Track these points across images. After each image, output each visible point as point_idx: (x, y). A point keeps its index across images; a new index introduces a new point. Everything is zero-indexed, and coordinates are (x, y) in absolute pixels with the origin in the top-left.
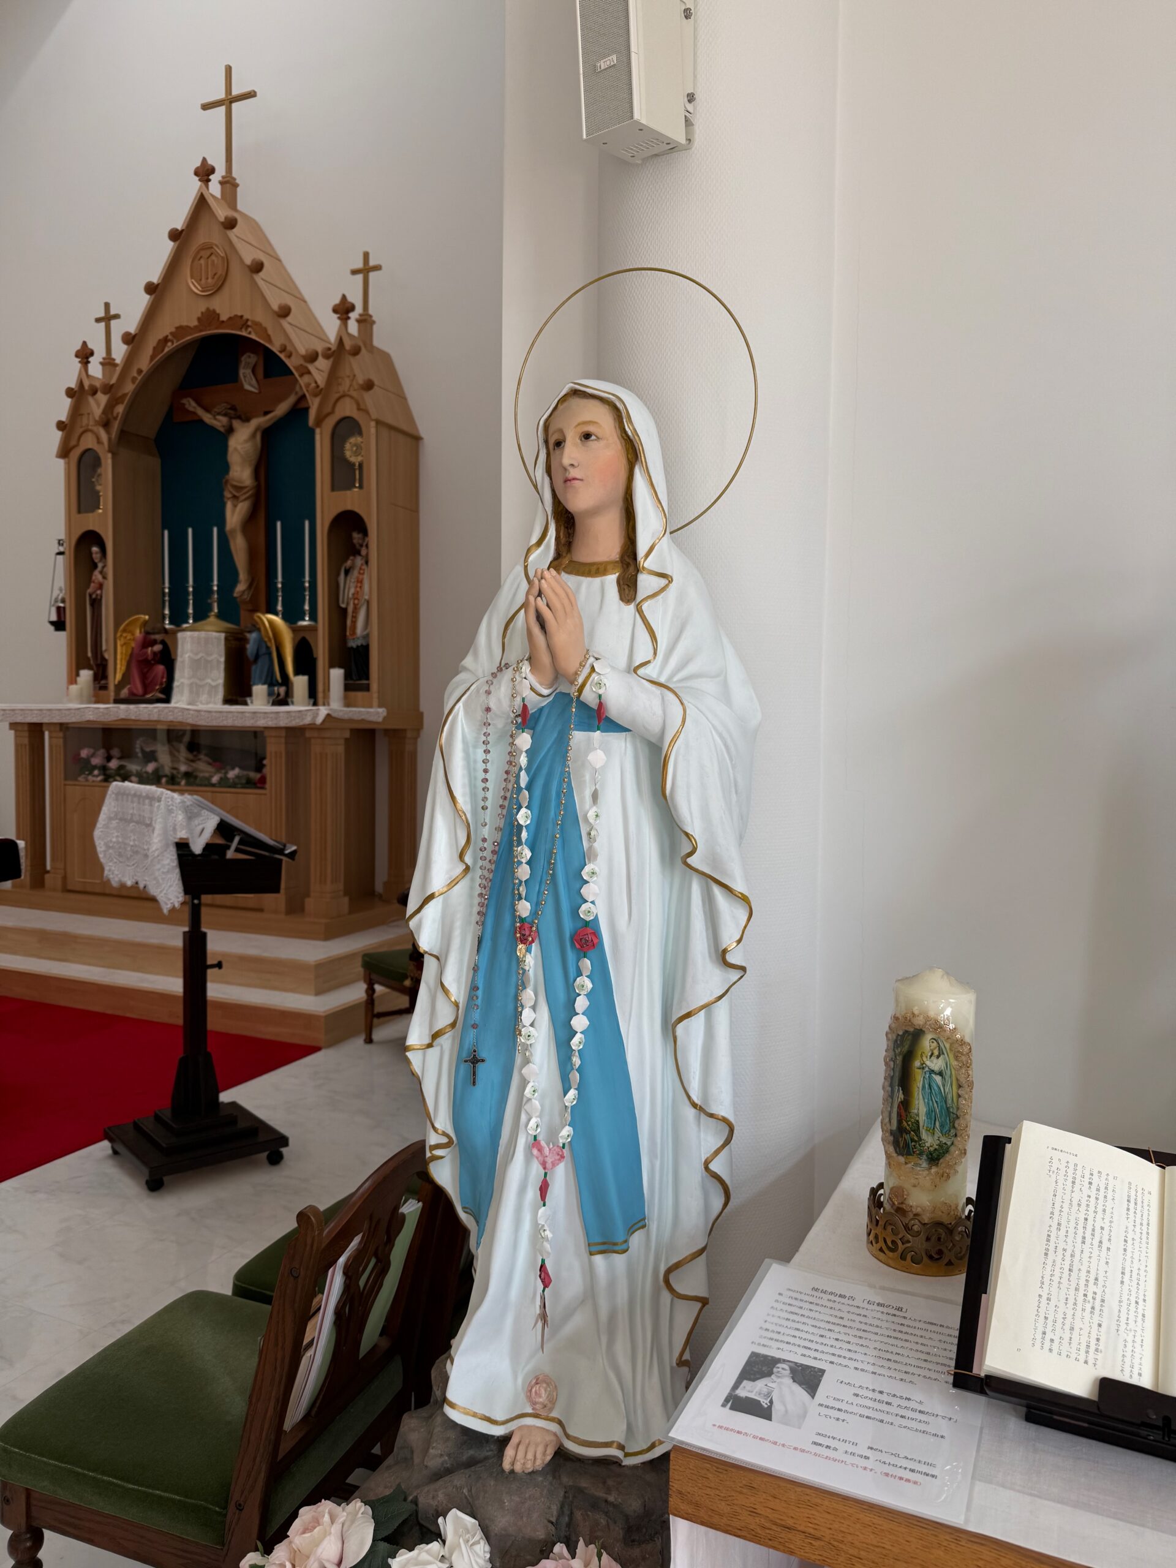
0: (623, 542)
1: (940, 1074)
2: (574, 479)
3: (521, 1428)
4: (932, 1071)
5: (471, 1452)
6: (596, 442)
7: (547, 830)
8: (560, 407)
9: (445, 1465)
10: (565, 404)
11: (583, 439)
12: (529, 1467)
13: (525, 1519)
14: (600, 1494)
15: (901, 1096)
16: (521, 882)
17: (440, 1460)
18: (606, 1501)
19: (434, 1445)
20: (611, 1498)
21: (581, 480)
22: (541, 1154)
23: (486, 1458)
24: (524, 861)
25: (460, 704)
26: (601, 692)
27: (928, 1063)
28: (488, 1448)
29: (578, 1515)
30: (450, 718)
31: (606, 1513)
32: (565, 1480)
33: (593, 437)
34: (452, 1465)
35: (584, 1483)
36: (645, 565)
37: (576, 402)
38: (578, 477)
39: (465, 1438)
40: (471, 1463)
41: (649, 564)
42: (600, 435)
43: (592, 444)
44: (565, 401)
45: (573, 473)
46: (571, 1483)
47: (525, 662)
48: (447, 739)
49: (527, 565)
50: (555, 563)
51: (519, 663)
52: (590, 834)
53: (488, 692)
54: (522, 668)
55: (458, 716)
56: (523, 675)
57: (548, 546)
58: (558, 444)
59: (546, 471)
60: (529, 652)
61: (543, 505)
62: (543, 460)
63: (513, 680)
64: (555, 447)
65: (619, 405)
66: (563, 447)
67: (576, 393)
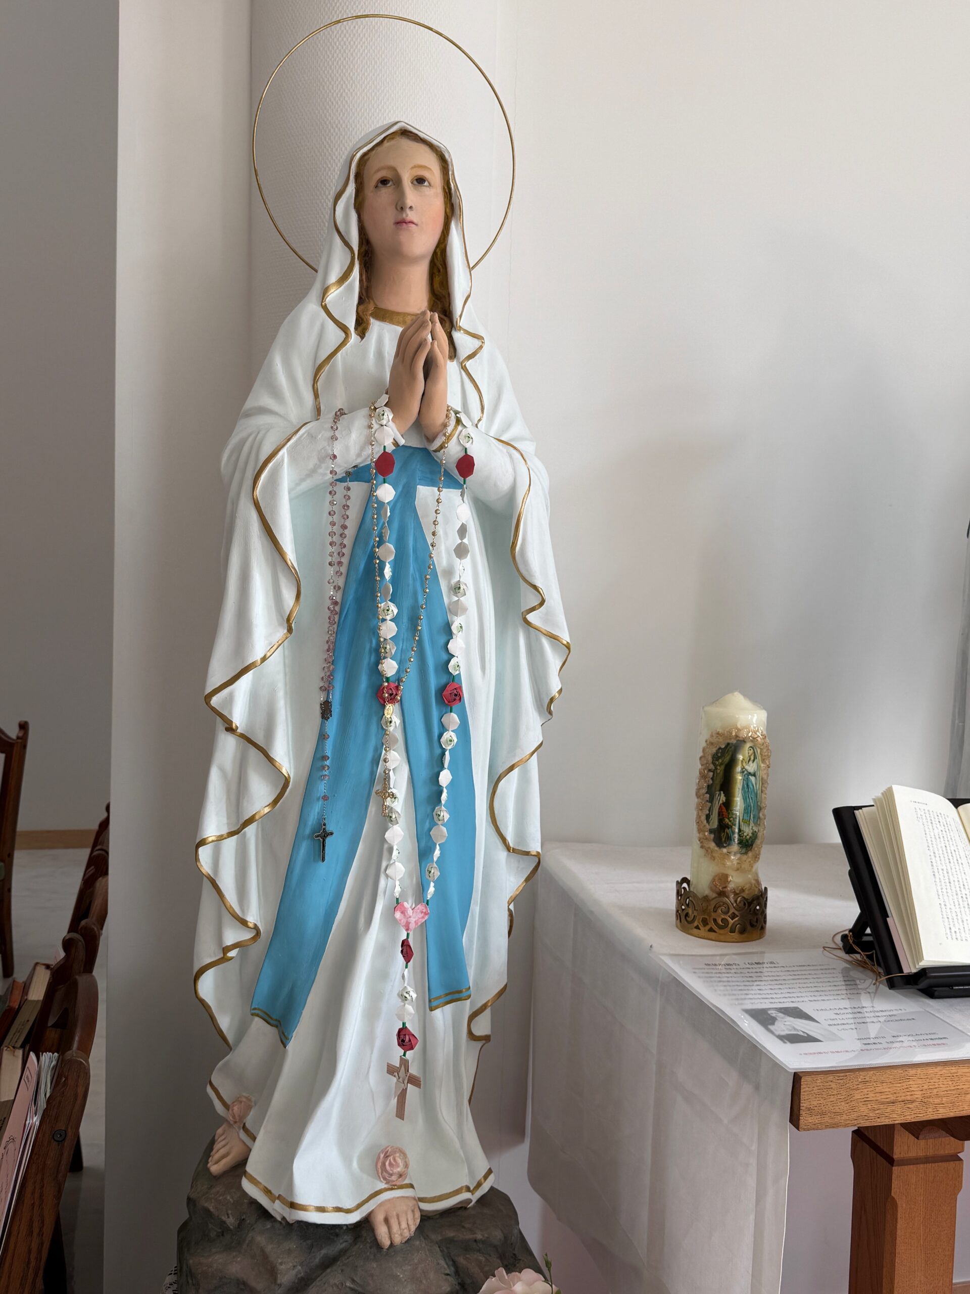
0: (428, 296)
1: (754, 775)
2: (412, 223)
3: (381, 1205)
4: (750, 774)
5: (324, 1252)
6: (428, 189)
7: (408, 586)
8: (386, 144)
9: (299, 1276)
10: (392, 142)
11: (415, 182)
12: (407, 1235)
14: (468, 1236)
15: (723, 798)
16: (385, 639)
17: (294, 1272)
18: (476, 1241)
19: (280, 1261)
20: (479, 1236)
21: (416, 225)
22: (405, 915)
23: (343, 1252)
24: (388, 618)
25: (284, 451)
26: (467, 445)
27: (747, 767)
28: (341, 1241)
29: (461, 1260)
30: (270, 465)
31: (479, 1251)
32: (433, 1237)
33: (426, 183)
34: (306, 1272)
35: (451, 1234)
36: (460, 325)
37: (405, 143)
38: (415, 221)
39: (309, 1242)
40: (328, 1263)
41: (463, 323)
42: (432, 183)
43: (425, 189)
44: (393, 139)
45: (410, 215)
46: (440, 1238)
47: (386, 409)
48: (264, 487)
49: (326, 305)
50: (361, 307)
51: (375, 409)
52: (460, 588)
53: (334, 438)
54: (383, 415)
55: (283, 460)
56: (384, 422)
57: (350, 287)
58: (384, 182)
59: (355, 208)
60: (385, 398)
61: (347, 244)
62: (351, 195)
63: (370, 427)
64: (380, 185)
65: (447, 156)
66: (393, 186)
67: (406, 133)
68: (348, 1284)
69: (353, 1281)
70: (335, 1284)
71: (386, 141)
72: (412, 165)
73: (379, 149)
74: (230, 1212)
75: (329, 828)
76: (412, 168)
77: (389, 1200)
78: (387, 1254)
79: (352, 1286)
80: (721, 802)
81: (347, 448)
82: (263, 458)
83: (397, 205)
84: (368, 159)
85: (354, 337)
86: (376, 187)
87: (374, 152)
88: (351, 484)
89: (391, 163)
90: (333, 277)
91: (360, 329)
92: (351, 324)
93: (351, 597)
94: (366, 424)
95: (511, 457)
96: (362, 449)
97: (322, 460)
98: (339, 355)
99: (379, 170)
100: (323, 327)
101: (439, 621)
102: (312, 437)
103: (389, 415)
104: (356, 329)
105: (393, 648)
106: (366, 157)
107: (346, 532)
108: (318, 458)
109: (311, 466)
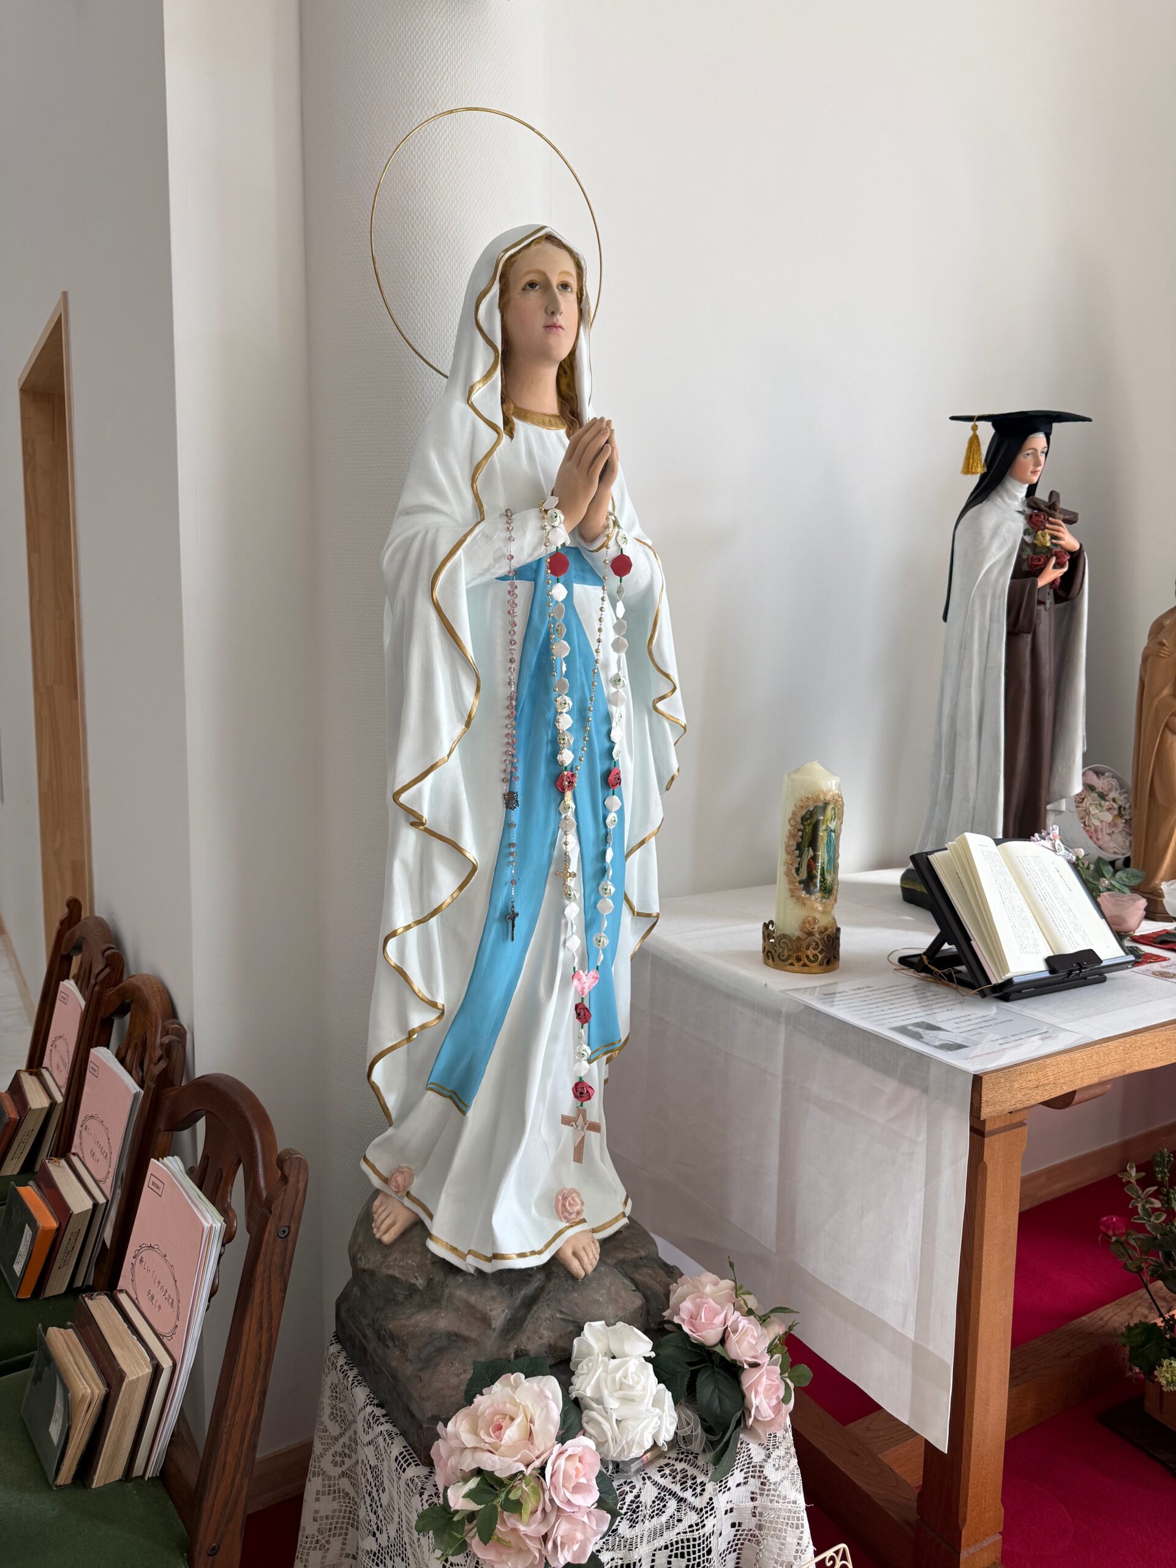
0: (557, 397)
1: (834, 832)
2: (561, 327)
3: (567, 1241)
4: (831, 831)
5: (523, 1293)
6: (569, 294)
7: (576, 679)
8: (533, 248)
9: (508, 1318)
10: (538, 246)
11: (560, 288)
12: (595, 1263)
13: (620, 1300)
14: (635, 1255)
15: (811, 853)
16: (563, 731)
17: (503, 1316)
18: (641, 1258)
19: (488, 1308)
20: (643, 1254)
22: (581, 982)
23: (541, 1289)
25: (459, 552)
26: (623, 546)
27: (830, 825)
28: (536, 1280)
29: (637, 1276)
30: (449, 565)
31: (645, 1266)
32: (609, 1261)
33: (569, 290)
34: (512, 1314)
35: (621, 1256)
37: (551, 247)
39: (507, 1286)
40: (530, 1303)
42: (573, 289)
43: (567, 295)
44: (539, 243)
45: (560, 320)
46: (614, 1261)
47: (558, 511)
48: (443, 588)
49: (472, 403)
50: (504, 406)
51: (546, 511)
52: (619, 680)
53: (510, 539)
54: (556, 517)
55: (460, 561)
56: (556, 524)
57: (493, 387)
58: (532, 285)
59: (499, 307)
60: (555, 500)
61: (490, 343)
62: (495, 295)
63: (543, 528)
64: (528, 287)
65: (583, 263)
66: (540, 290)
67: (550, 238)
68: (558, 1316)
69: (561, 1312)
70: (547, 1318)
71: (533, 245)
72: (559, 271)
73: (526, 251)
74: (417, 1274)
75: (516, 910)
76: (560, 273)
77: (573, 1237)
78: (583, 1283)
79: (562, 1317)
80: (809, 856)
81: (522, 548)
82: (440, 558)
83: (546, 308)
84: (515, 261)
85: (505, 438)
86: (524, 289)
87: (521, 254)
88: (517, 582)
89: (541, 267)
90: (478, 375)
91: (508, 428)
92: (500, 423)
93: (525, 692)
94: (539, 525)
95: (647, 555)
96: (535, 549)
97: (497, 560)
98: (495, 455)
99: (528, 273)
100: (474, 427)
101: (602, 712)
102: (487, 537)
103: (561, 517)
104: (504, 429)
105: (571, 739)
106: (513, 259)
107: (515, 629)
108: (494, 558)
109: (485, 565)
